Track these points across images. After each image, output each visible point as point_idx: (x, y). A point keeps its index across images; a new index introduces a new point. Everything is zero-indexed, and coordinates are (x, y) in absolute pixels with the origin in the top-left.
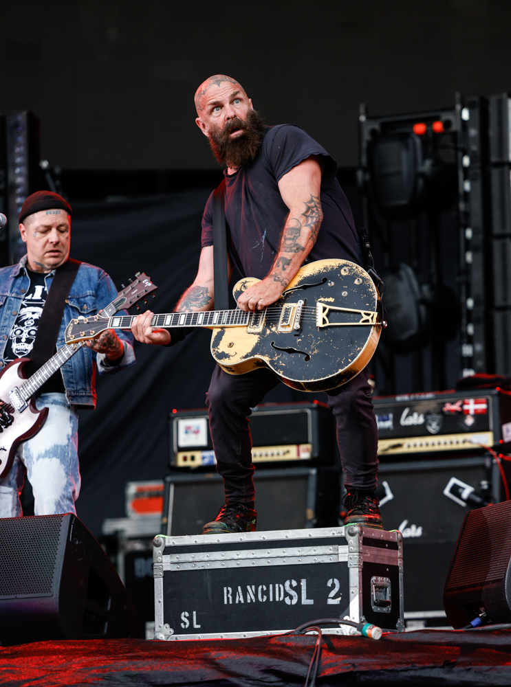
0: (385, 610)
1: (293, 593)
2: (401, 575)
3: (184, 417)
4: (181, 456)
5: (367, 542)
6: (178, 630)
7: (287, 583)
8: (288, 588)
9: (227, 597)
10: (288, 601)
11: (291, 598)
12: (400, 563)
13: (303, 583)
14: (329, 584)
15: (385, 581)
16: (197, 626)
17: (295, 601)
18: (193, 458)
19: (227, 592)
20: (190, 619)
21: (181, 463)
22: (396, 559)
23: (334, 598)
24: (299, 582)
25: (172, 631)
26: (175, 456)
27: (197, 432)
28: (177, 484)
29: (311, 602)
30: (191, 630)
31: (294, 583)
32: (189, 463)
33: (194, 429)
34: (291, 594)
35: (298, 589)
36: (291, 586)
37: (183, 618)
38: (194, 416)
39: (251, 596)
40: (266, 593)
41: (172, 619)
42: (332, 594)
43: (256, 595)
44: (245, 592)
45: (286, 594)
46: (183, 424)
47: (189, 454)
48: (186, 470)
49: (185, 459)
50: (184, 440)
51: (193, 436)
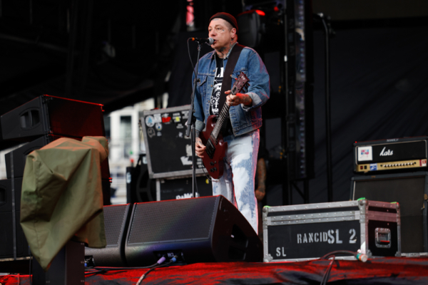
0: (386, 246)
1: (332, 237)
2: (399, 227)
3: (361, 145)
4: (360, 166)
5: (371, 209)
6: (275, 257)
7: (329, 232)
8: (329, 234)
9: (299, 240)
10: (329, 242)
11: (331, 240)
12: (398, 221)
13: (337, 232)
14: (350, 232)
15: (387, 230)
16: (284, 255)
17: (333, 242)
18: (366, 167)
19: (299, 236)
20: (281, 251)
21: (360, 170)
22: (395, 218)
23: (353, 239)
24: (335, 231)
25: (272, 258)
26: (357, 167)
27: (367, 153)
28: (357, 182)
29: (341, 242)
30: (281, 257)
31: (333, 232)
32: (364, 170)
33: (366, 151)
34: (331, 237)
35: (334, 235)
36: (331, 233)
37: (278, 251)
38: (366, 145)
39: (311, 239)
40: (318, 237)
41: (272, 252)
42: (352, 237)
43: (313, 238)
44: (308, 237)
45: (329, 238)
46: (360, 149)
47: (363, 165)
48: (362, 173)
49: (362, 168)
50: (361, 158)
51: (366, 155)
